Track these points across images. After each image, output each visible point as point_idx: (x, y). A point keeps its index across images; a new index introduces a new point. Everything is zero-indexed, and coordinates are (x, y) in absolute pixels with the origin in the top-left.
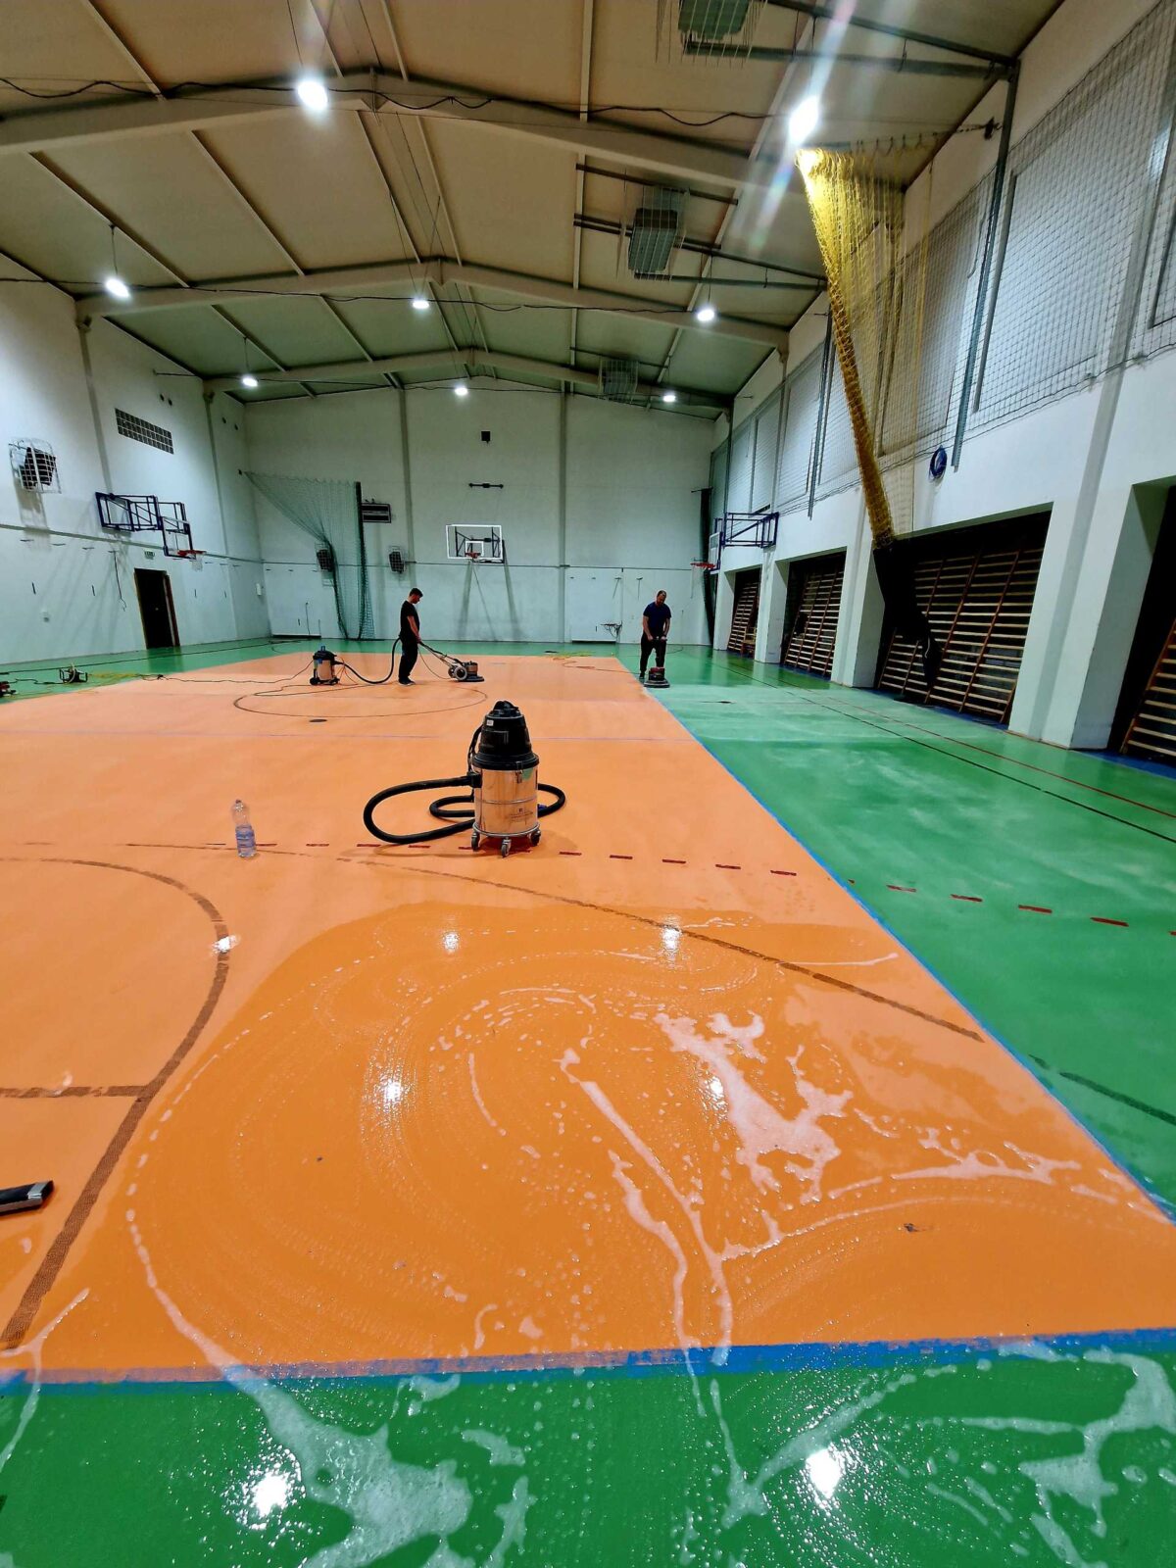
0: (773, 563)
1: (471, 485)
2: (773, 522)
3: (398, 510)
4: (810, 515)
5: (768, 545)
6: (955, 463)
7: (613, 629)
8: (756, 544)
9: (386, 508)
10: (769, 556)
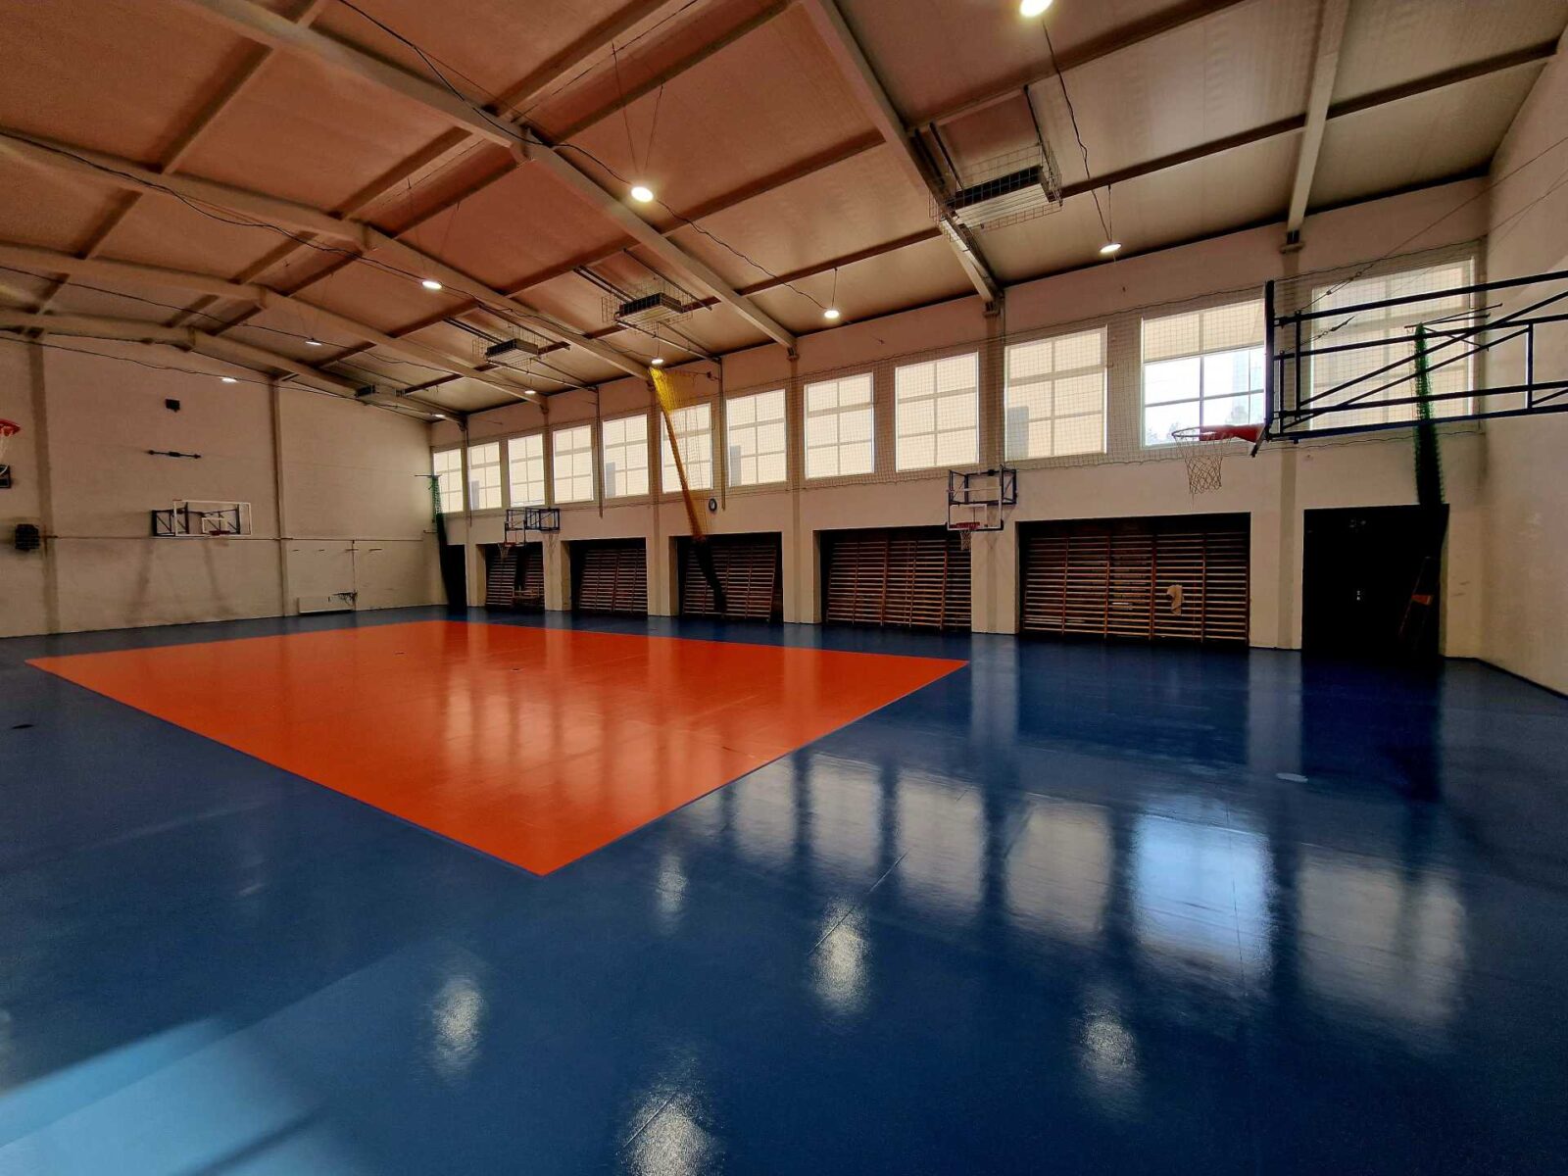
7: (348, 598)
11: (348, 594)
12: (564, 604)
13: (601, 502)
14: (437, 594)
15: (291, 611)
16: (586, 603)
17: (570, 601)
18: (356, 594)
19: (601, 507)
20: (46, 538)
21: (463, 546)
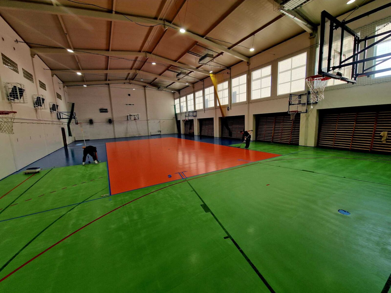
0: (197, 120)
1: (127, 104)
2: (196, 112)
3: (109, 110)
4: (205, 112)
5: (196, 116)
6: (231, 109)
8: (192, 116)
9: (106, 110)
10: (195, 118)
11: (160, 131)
12: (198, 134)
13: (205, 109)
14: (176, 131)
15: (150, 135)
16: (203, 134)
17: (199, 133)
18: (161, 131)
19: (205, 110)
20: (113, 121)
21: (180, 120)
